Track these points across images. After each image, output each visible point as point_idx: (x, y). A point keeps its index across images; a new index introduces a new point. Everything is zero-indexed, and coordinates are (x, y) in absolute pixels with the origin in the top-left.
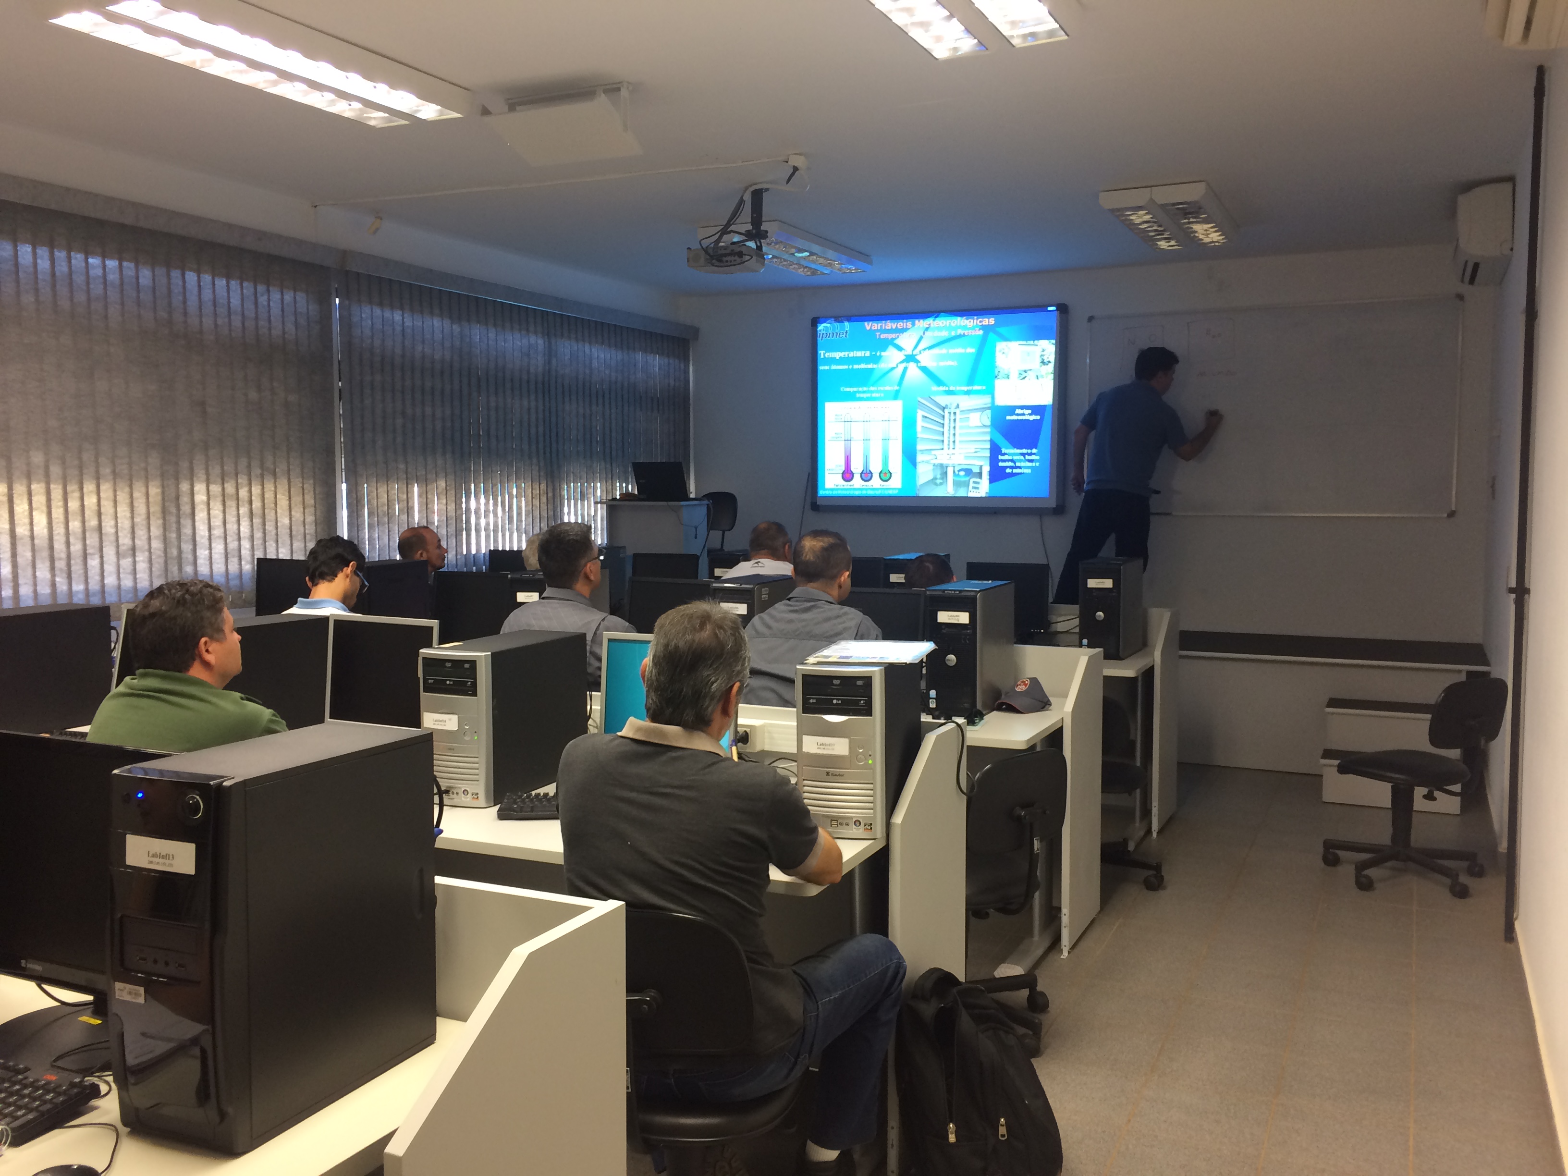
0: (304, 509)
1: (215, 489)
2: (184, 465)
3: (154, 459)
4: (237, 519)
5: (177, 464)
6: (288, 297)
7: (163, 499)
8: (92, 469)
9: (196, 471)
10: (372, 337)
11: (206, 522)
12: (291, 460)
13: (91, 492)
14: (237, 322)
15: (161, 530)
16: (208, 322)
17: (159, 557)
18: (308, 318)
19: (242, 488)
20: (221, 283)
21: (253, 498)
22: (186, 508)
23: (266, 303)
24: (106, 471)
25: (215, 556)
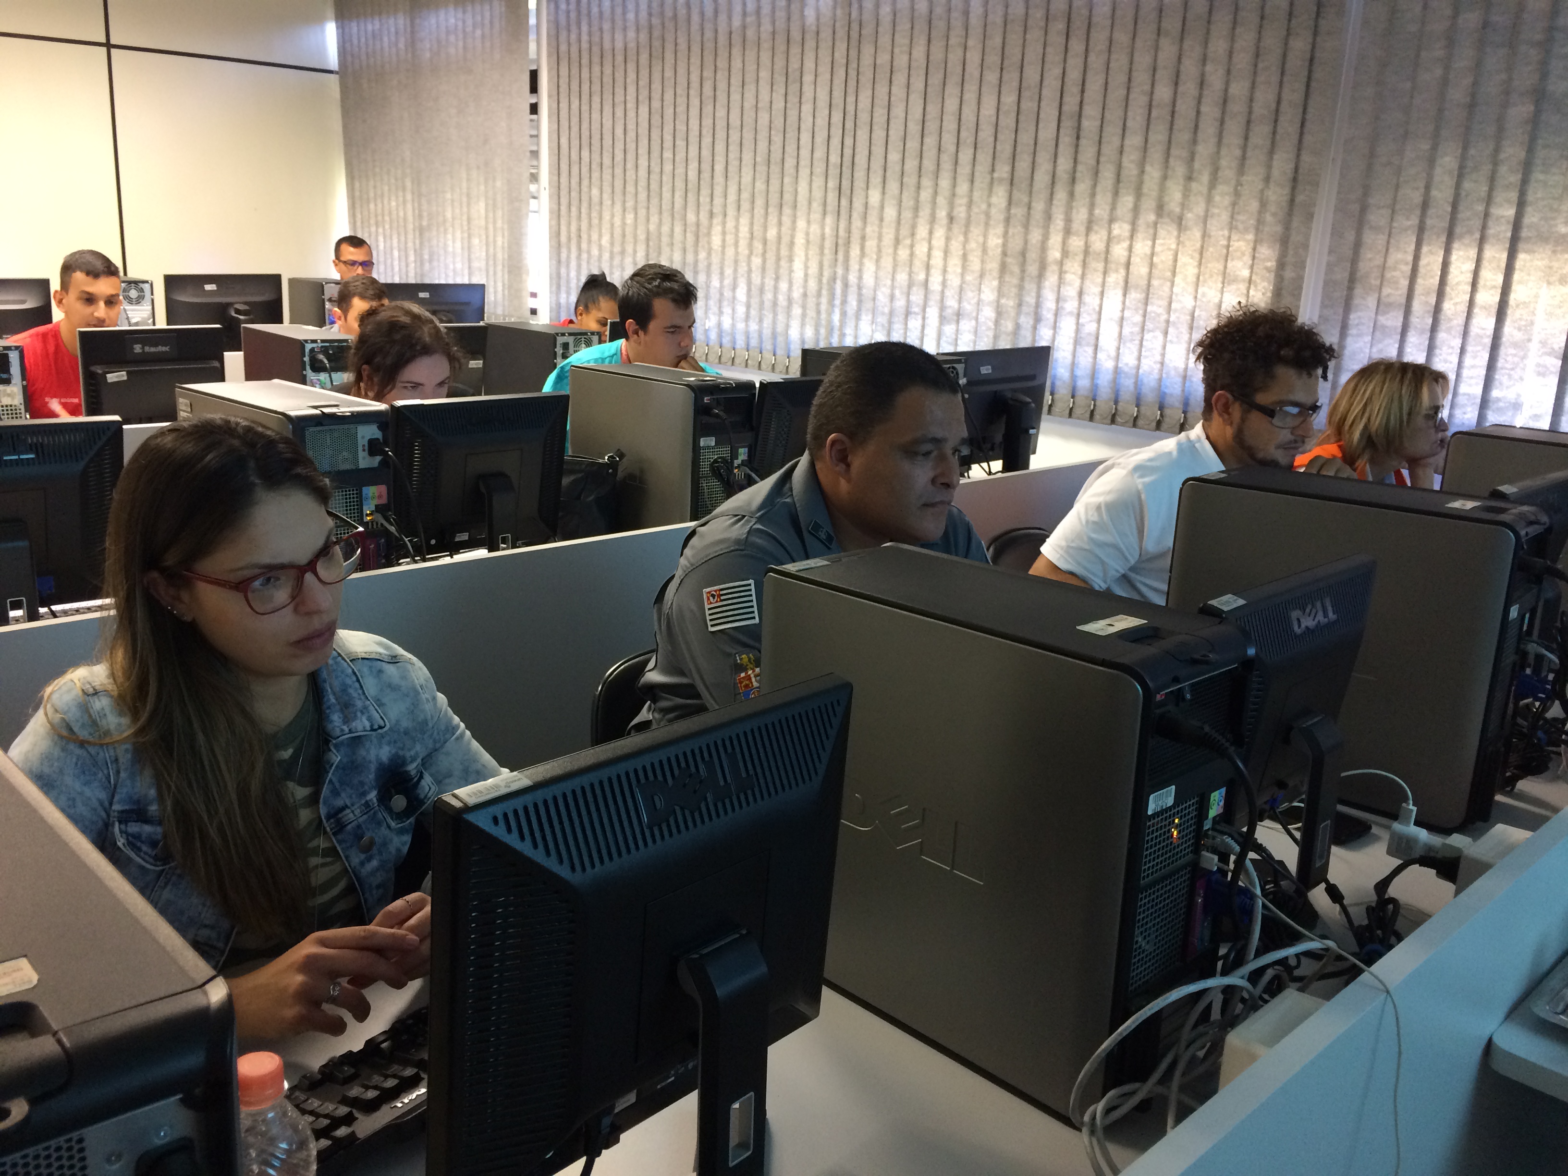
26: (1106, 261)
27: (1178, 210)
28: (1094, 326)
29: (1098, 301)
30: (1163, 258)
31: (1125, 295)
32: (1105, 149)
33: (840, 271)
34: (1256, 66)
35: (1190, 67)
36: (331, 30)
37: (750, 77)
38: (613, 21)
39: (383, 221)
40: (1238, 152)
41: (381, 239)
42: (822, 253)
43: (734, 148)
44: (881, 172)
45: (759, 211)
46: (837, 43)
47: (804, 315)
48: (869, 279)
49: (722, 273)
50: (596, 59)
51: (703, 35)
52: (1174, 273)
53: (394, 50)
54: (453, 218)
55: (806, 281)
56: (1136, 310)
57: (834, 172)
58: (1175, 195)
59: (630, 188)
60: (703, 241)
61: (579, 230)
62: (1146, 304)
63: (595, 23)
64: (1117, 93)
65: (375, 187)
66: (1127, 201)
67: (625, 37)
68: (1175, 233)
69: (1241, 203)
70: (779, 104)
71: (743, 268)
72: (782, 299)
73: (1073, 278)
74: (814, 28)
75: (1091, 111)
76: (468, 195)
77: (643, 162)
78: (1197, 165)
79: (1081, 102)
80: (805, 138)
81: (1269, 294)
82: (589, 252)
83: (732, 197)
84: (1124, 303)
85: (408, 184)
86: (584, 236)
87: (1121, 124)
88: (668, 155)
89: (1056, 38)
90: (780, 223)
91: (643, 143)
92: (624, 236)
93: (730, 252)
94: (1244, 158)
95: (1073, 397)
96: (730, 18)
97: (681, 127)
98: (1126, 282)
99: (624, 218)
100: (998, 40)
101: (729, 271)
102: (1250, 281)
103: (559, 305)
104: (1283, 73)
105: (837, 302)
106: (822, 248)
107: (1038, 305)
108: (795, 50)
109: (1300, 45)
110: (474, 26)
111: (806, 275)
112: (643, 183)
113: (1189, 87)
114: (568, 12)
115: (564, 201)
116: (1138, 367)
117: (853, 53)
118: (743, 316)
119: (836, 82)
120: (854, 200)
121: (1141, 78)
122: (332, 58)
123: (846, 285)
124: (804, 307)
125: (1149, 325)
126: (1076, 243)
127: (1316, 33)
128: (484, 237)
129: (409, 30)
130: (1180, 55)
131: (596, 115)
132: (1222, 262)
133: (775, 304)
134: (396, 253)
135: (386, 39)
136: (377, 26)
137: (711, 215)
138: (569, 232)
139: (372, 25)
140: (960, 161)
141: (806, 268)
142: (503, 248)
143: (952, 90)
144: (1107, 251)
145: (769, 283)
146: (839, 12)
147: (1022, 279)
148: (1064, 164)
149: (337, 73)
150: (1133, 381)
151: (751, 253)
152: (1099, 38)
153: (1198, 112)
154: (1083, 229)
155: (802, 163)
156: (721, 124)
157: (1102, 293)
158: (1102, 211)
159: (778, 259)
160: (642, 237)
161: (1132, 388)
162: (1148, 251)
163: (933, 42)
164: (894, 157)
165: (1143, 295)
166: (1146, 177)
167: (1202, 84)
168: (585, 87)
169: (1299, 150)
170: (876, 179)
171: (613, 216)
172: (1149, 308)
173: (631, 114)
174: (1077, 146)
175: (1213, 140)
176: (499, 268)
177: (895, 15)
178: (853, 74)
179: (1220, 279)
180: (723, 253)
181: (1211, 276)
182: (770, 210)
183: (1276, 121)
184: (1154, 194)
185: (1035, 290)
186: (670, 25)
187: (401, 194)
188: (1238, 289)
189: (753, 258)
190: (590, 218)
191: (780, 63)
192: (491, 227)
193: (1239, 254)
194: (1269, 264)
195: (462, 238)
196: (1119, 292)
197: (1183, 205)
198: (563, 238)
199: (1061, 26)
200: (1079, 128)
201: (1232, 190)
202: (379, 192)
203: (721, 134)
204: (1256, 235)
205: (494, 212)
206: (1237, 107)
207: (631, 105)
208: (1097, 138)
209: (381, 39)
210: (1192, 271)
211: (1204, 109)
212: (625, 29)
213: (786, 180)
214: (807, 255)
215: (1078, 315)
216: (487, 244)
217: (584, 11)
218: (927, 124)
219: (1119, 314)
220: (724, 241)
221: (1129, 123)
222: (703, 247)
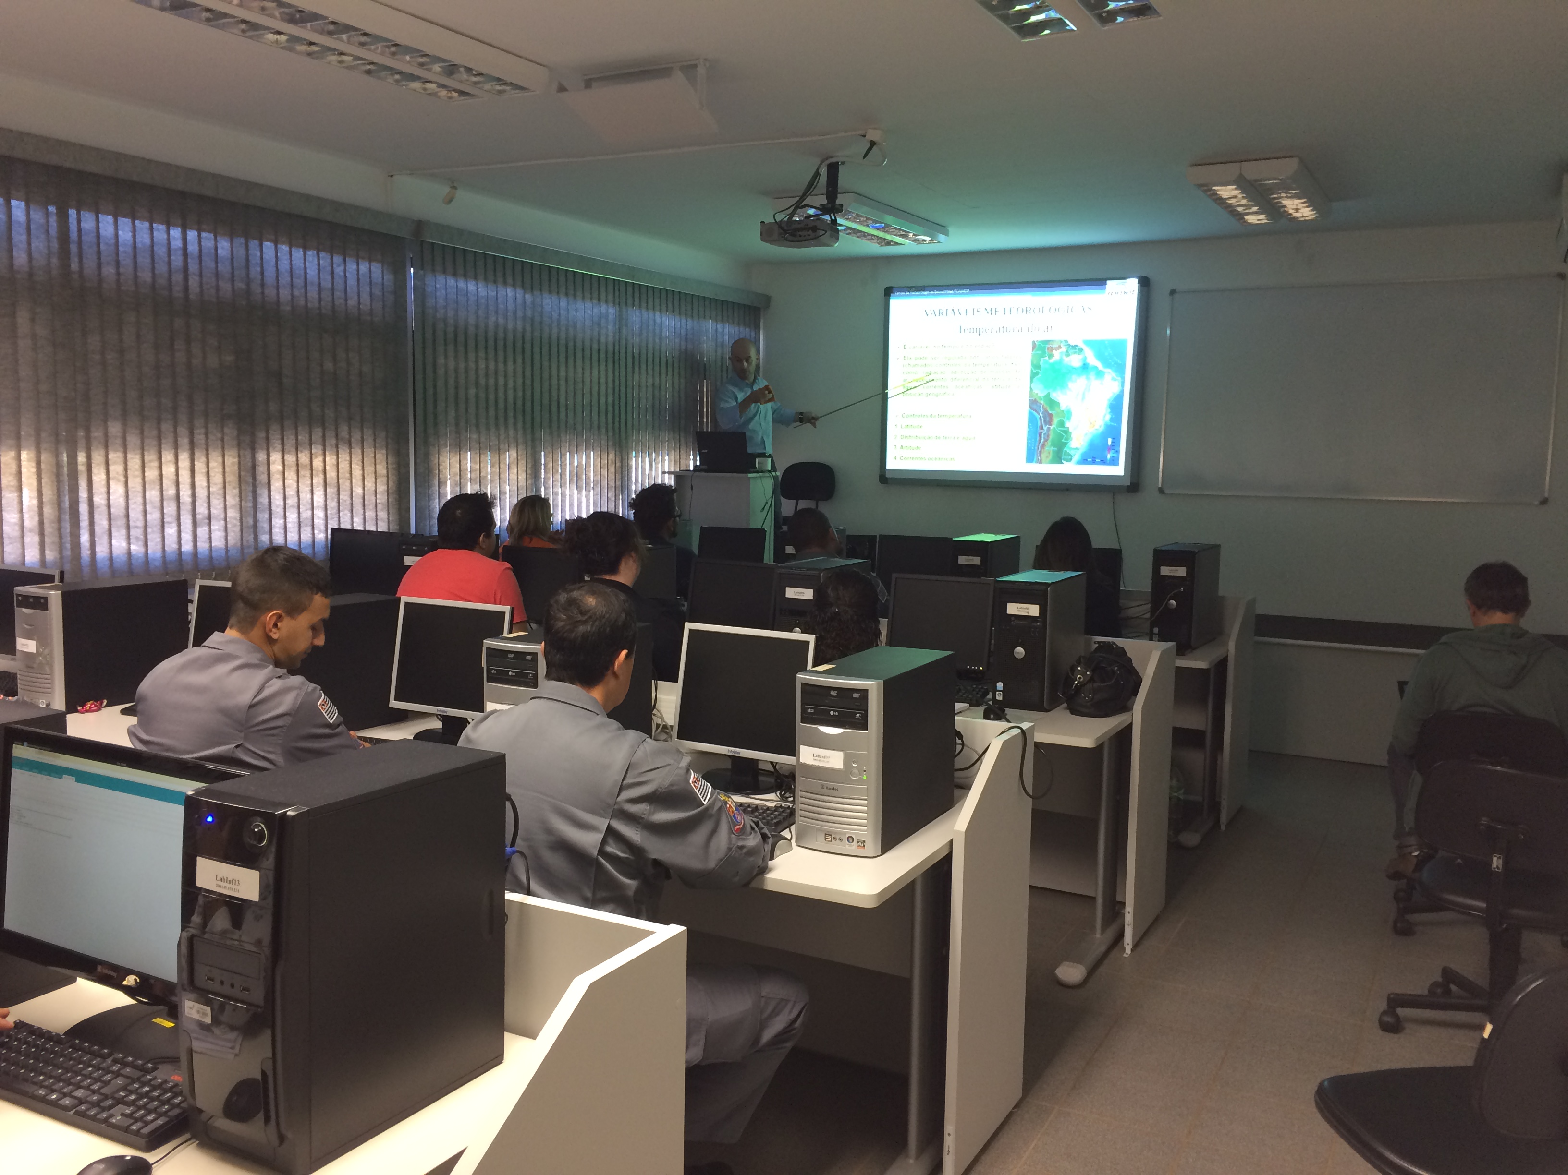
0: (376, 479)
1: (290, 458)
2: (262, 435)
3: (230, 431)
4: (310, 488)
5: (253, 435)
6: (364, 267)
7: (239, 468)
8: (171, 439)
9: (272, 441)
10: (445, 307)
11: (282, 491)
12: (365, 430)
13: (170, 461)
14: (313, 293)
15: (238, 499)
16: (285, 294)
17: (235, 525)
18: (383, 289)
19: (316, 457)
20: (298, 254)
21: (328, 468)
22: (262, 477)
23: (342, 274)
24: (184, 441)
25: (289, 525)
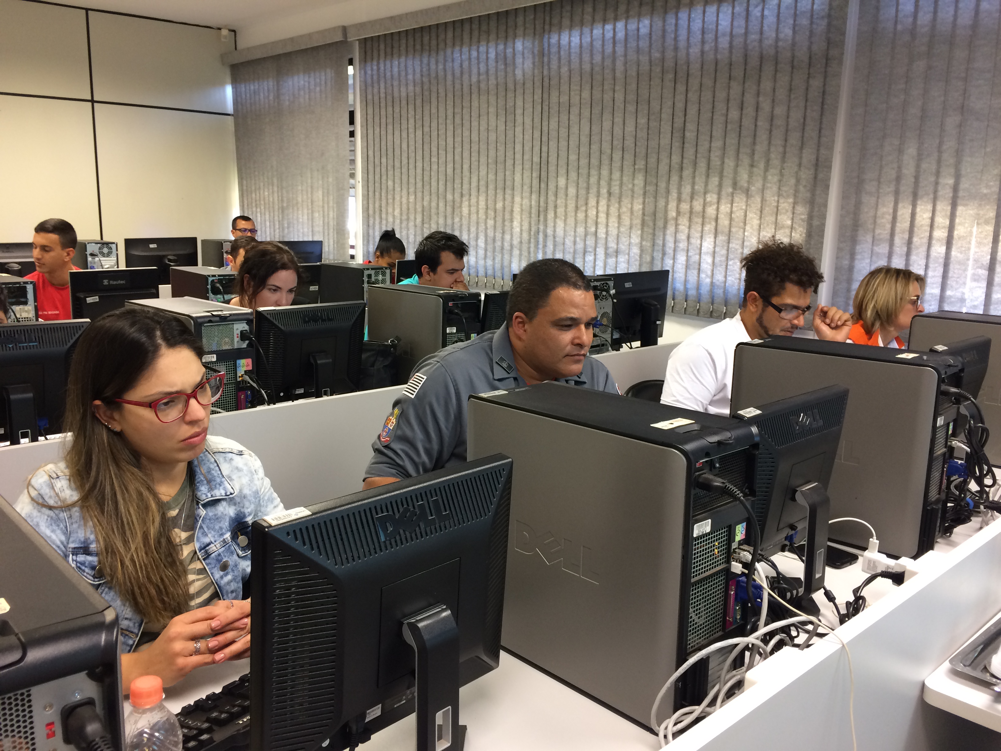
26: (703, 217)
27: (746, 185)
28: (698, 257)
29: (699, 242)
30: (738, 214)
31: (715, 238)
32: (700, 149)
33: (542, 227)
34: (790, 96)
35: (750, 99)
36: (229, 90)
37: (483, 111)
38: (400, 81)
39: (260, 204)
40: (781, 149)
41: (259, 215)
42: (530, 217)
43: (475, 154)
44: (565, 167)
45: (491, 192)
46: (536, 90)
47: (521, 255)
48: (560, 231)
49: (469, 230)
50: (389, 103)
51: (454, 87)
52: (745, 224)
53: (267, 100)
54: (302, 201)
55: (521, 234)
56: (723, 247)
57: (536, 167)
58: (744, 176)
59: (412, 180)
60: (457, 211)
61: (381, 206)
62: (729, 243)
63: (389, 82)
64: (706, 116)
65: (255, 184)
66: (714, 180)
67: (407, 89)
68: (745, 199)
69: (784, 180)
70: (502, 127)
71: (482, 227)
72: (507, 246)
73: (683, 228)
74: (522, 82)
75: (691, 127)
76: (312, 187)
77: (419, 164)
78: (756, 157)
79: (685, 121)
80: (518, 147)
81: (804, 235)
82: (387, 220)
83: (474, 184)
84: (715, 242)
85: (275, 181)
86: (384, 210)
87: (709, 134)
88: (434, 159)
89: (669, 84)
90: (504, 199)
91: (420, 152)
92: (408, 209)
93: (474, 217)
94: (785, 153)
95: (686, 301)
96: (470, 76)
97: (442, 143)
98: (716, 229)
99: (408, 199)
100: (634, 86)
101: (473, 229)
102: (792, 228)
103: (368, 252)
104: (806, 101)
105: (541, 246)
106: (530, 213)
107: (664, 245)
108: (510, 95)
109: (816, 83)
110: (315, 85)
111: (521, 230)
112: (419, 177)
113: (749, 110)
114: (372, 75)
115: (371, 189)
116: (725, 282)
117: (546, 96)
118: (483, 256)
119: (535, 114)
120: (549, 184)
121: (720, 107)
122: (230, 107)
123: (546, 236)
124: (520, 250)
125: (731, 256)
126: (685, 207)
127: (825, 77)
128: (321, 212)
129: (276, 88)
130: (743, 91)
131: (390, 137)
132: (774, 216)
133: (502, 248)
134: (268, 224)
135: (262, 95)
136: (257, 87)
137: (462, 195)
138: (374, 208)
139: (253, 87)
140: (614, 159)
141: (521, 226)
142: (334, 218)
143: (607, 116)
144: (704, 211)
145: (499, 236)
146: (536, 71)
147: (654, 229)
148: (676, 159)
149: (233, 115)
150: (722, 290)
151: (487, 218)
152: (694, 83)
153: (756, 126)
154: (688, 199)
155: (517, 162)
156: (466, 140)
157: (702, 237)
158: (699, 187)
159: (504, 221)
160: (419, 209)
161: (722, 295)
162: (728, 210)
163: (594, 88)
164: (573, 157)
165: (727, 237)
166: (726, 166)
167: (757, 109)
168: (383, 120)
169: (819, 146)
170: (562, 171)
171: (401, 197)
172: (731, 245)
173: (412, 136)
174: (683, 148)
175: (766, 143)
176: (331, 230)
177: (570, 72)
178: (546, 108)
179: (774, 226)
180: (469, 218)
181: (768, 225)
182: (498, 191)
183: (804, 129)
184: (731, 176)
185: (662, 236)
186: (434, 82)
187: (271, 187)
188: (785, 233)
189: (488, 221)
190: (387, 199)
191: (501, 102)
192: (326, 206)
193: (784, 211)
194: (803, 217)
195: (308, 214)
196: (712, 236)
197: (749, 182)
198: (371, 212)
199: (671, 76)
200: (684, 137)
201: (778, 172)
202: (258, 187)
203: (466, 146)
204: (794, 199)
205: (328, 197)
206: (779, 122)
207: (411, 130)
208: (695, 143)
209: (259, 95)
210: (756, 222)
211: (759, 123)
212: (407, 85)
213: (507, 173)
214: (521, 218)
215: (688, 250)
216: (324, 217)
217: (382, 75)
218: (593, 137)
219: (712, 250)
220: (470, 210)
221: (714, 133)
222: (457, 214)
